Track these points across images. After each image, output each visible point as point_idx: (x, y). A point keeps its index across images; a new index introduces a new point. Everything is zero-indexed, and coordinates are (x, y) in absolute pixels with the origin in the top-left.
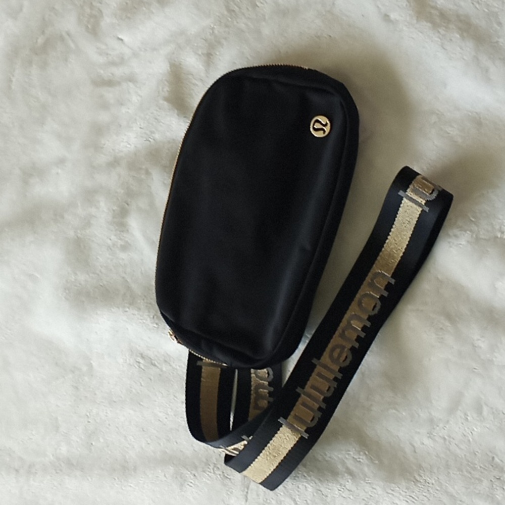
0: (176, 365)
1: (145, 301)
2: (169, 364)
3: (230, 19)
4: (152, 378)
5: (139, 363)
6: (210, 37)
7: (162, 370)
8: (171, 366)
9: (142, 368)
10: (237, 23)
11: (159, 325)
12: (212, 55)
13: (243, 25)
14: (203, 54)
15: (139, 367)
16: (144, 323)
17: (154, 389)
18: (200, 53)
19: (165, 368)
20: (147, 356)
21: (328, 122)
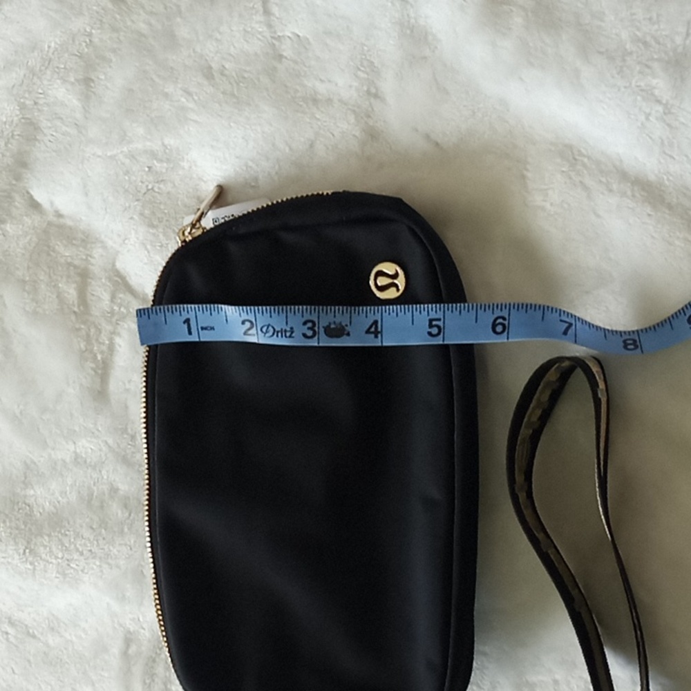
0: (70, 634)
1: (8, 524)
2: (59, 633)
3: (118, 17)
4: (31, 659)
5: (7, 633)
6: (86, 50)
7: (47, 645)
8: (62, 636)
9: (12, 643)
10: (133, 21)
11: (35, 566)
12: (93, 81)
13: (142, 25)
14: (76, 80)
15: (7, 640)
16: (9, 563)
17: (37, 678)
18: (72, 80)
19: (52, 640)
20: (19, 622)
21: (400, 271)
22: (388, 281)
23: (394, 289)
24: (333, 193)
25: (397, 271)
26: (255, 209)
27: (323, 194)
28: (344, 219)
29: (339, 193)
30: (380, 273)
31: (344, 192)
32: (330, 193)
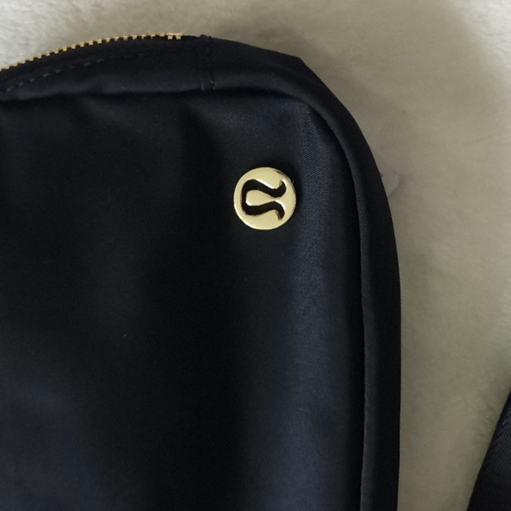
22: (265, 199)
23: (273, 214)
24: (183, 37)
25: (283, 183)
26: (40, 57)
27: (166, 37)
28: (203, 88)
29: (194, 38)
30: (253, 185)
31: (202, 36)
32: (178, 38)
